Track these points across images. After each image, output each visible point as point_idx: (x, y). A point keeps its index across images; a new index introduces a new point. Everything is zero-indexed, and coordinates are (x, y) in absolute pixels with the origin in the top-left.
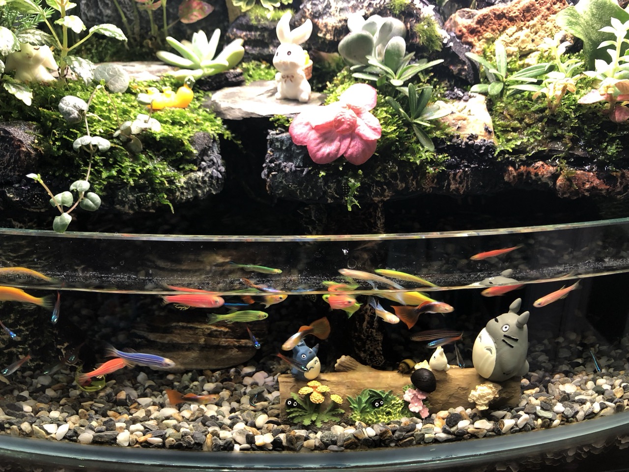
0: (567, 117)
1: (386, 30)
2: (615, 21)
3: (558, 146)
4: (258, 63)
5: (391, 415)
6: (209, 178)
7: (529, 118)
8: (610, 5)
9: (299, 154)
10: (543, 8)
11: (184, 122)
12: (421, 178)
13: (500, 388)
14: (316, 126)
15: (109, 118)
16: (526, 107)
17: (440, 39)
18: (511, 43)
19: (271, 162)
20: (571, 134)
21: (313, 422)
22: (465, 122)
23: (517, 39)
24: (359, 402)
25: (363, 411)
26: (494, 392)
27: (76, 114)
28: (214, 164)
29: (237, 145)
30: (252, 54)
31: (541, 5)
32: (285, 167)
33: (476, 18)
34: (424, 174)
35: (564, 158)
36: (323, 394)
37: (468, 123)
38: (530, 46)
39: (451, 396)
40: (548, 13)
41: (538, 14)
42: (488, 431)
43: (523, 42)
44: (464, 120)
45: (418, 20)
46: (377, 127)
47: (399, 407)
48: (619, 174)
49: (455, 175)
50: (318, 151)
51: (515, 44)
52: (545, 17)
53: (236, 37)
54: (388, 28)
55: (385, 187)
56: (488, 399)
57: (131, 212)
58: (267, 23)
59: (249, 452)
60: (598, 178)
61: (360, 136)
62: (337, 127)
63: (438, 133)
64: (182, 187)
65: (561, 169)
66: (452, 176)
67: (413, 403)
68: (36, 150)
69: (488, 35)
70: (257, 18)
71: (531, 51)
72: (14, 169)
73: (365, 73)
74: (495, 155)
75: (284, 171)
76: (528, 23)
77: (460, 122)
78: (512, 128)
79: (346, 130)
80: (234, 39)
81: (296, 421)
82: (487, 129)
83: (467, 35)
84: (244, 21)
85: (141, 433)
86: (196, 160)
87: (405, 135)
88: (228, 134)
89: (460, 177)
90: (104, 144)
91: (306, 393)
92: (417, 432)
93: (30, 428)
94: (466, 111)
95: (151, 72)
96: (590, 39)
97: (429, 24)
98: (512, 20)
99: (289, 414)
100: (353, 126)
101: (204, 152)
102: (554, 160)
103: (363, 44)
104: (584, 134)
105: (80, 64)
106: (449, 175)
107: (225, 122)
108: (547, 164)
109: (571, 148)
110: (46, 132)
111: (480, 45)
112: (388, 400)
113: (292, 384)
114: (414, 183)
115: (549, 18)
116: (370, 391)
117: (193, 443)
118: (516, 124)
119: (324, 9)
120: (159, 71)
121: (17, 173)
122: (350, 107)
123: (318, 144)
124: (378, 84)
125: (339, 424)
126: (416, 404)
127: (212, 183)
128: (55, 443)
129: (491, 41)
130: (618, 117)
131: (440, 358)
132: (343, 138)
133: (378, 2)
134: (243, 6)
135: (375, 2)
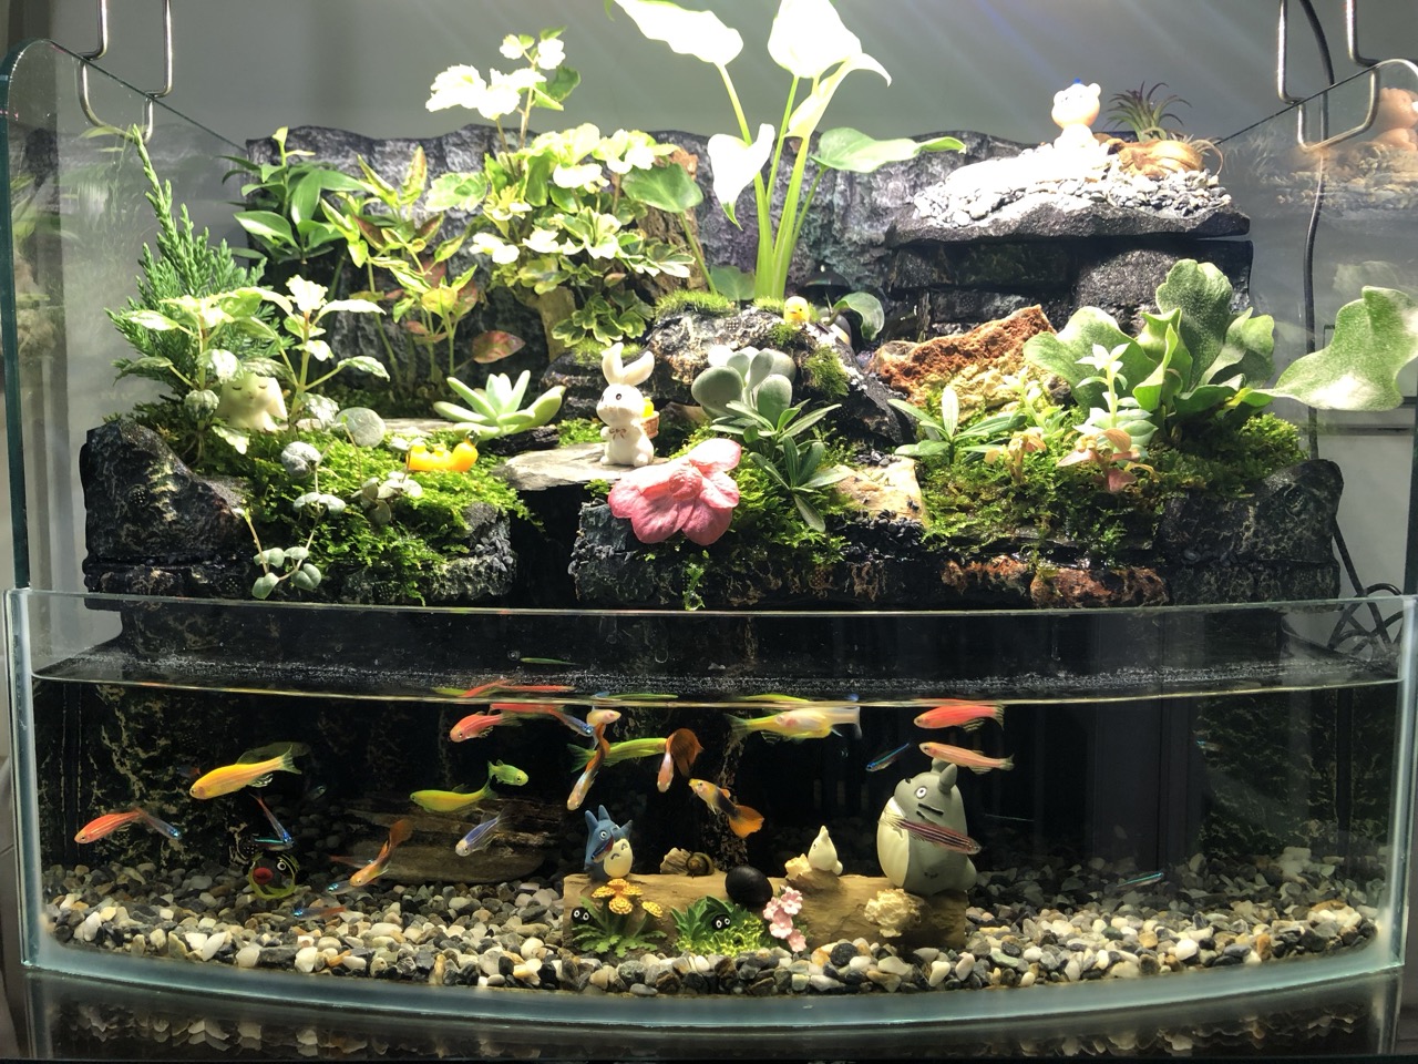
0: (1043, 490)
1: (762, 365)
2: (1096, 349)
3: (1033, 533)
5: (742, 944)
6: (486, 568)
7: (988, 492)
9: (621, 532)
10: (1018, 339)
11: (458, 489)
12: (806, 573)
13: (922, 902)
14: (648, 489)
15: (348, 476)
17: (846, 379)
18: (972, 389)
19: (582, 546)
20: (1049, 514)
22: (877, 494)
23: (980, 383)
24: (690, 920)
25: (696, 937)
26: (906, 903)
27: (303, 465)
28: (496, 549)
29: (535, 529)
30: (578, 408)
31: (1014, 334)
32: (600, 551)
33: (912, 351)
34: (811, 565)
35: (1039, 548)
37: (882, 496)
38: (1002, 394)
39: (845, 919)
41: (1010, 347)
42: (904, 978)
43: (990, 387)
44: (876, 490)
45: (812, 352)
46: (733, 492)
47: (755, 931)
48: (1125, 573)
50: (646, 524)
51: (977, 391)
53: (556, 383)
54: (765, 364)
55: (748, 582)
56: (898, 916)
59: (502, 989)
60: (1092, 579)
61: (706, 503)
62: (674, 490)
63: (834, 510)
64: (443, 576)
65: (1036, 567)
66: (855, 571)
67: (777, 923)
69: (933, 377)
70: (585, 356)
71: (1004, 402)
72: (207, 540)
73: (733, 426)
74: (924, 540)
75: (597, 558)
76: (995, 360)
77: (869, 493)
78: (958, 506)
79: (687, 494)
80: (551, 386)
81: (585, 948)
82: (910, 504)
83: (898, 376)
84: (567, 360)
85: (336, 951)
86: (468, 539)
87: (780, 507)
88: (523, 511)
89: (868, 573)
90: (337, 504)
91: (602, 895)
92: (779, 969)
93: (163, 939)
94: (883, 478)
95: (420, 428)
97: (827, 358)
98: (969, 355)
99: (576, 934)
100: (697, 489)
101: (483, 530)
102: (1024, 552)
103: (725, 385)
104: (1067, 513)
105: (319, 402)
106: (851, 570)
107: (522, 494)
108: (1014, 559)
109: (1050, 535)
110: (258, 490)
111: (920, 392)
112: (738, 919)
114: (796, 580)
116: (709, 899)
117: (413, 967)
118: (965, 500)
119: (680, 342)
120: (433, 427)
121: (209, 546)
122: (693, 465)
123: (647, 514)
124: (747, 440)
125: (656, 953)
126: (782, 925)
127: (490, 578)
128: (198, 968)
129: (938, 386)
130: (1115, 485)
131: (823, 846)
132: (683, 505)
133: (755, 329)
134: (567, 339)
135: (751, 330)
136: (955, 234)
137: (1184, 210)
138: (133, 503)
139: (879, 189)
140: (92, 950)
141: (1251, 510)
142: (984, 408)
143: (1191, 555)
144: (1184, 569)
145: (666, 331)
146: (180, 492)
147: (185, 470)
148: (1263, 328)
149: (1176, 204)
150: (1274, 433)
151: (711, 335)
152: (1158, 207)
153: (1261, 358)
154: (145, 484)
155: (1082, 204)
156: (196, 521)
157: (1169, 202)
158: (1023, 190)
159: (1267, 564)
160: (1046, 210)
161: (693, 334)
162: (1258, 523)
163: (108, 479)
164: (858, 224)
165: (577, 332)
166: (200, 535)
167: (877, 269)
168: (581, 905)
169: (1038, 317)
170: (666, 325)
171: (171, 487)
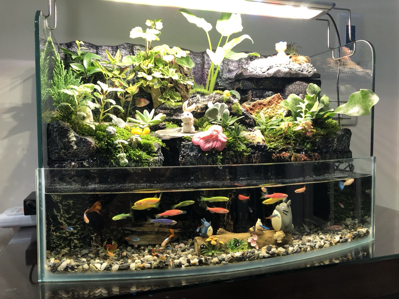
0: (291, 136)
1: (222, 107)
2: (300, 103)
4: (169, 122)
5: (244, 249)
6: (160, 160)
7: (277, 137)
8: (298, 99)
9: (196, 149)
10: (275, 101)
12: (242, 158)
13: (285, 234)
14: (203, 138)
15: (123, 135)
16: (275, 134)
17: (241, 110)
18: (266, 114)
19: (184, 153)
20: (293, 142)
21: (213, 254)
22: (255, 138)
23: (267, 112)
24: (230, 245)
25: (232, 249)
27: (113, 133)
28: (161, 155)
29: (167, 150)
30: (166, 119)
32: (191, 154)
33: (252, 104)
34: (243, 155)
35: (293, 150)
36: (216, 241)
37: (256, 138)
38: (272, 114)
39: (266, 241)
40: (277, 103)
41: (274, 103)
43: (270, 113)
44: (254, 137)
45: (233, 104)
46: (225, 137)
47: (246, 246)
48: (313, 155)
49: (254, 156)
50: (205, 146)
51: (267, 114)
52: (276, 105)
53: (160, 112)
54: (223, 106)
55: (230, 160)
56: (281, 237)
57: (133, 171)
58: (173, 107)
59: (189, 267)
60: (306, 156)
61: (220, 140)
62: (211, 137)
63: (246, 142)
64: (152, 162)
65: (292, 154)
66: (253, 157)
68: (96, 146)
69: (257, 110)
70: (168, 105)
71: (273, 116)
72: (86, 154)
74: (268, 149)
75: (191, 156)
76: (270, 107)
77: (253, 138)
78: (272, 141)
79: (215, 138)
80: (159, 113)
82: (263, 140)
83: (249, 110)
84: (163, 106)
86: (156, 152)
87: (234, 142)
88: (164, 145)
89: (256, 157)
90: (125, 142)
91: (209, 240)
94: (254, 134)
96: (293, 111)
97: (237, 105)
98: (264, 105)
100: (217, 137)
101: (158, 150)
102: (289, 151)
103: (215, 111)
104: (298, 141)
106: (252, 156)
107: (163, 141)
108: (287, 153)
109: (294, 147)
110: (99, 139)
111: (254, 114)
112: (242, 243)
113: (202, 240)
114: (240, 159)
115: (278, 105)
116: (234, 239)
118: (273, 139)
119: (197, 101)
121: (87, 156)
122: (215, 131)
123: (204, 144)
124: (222, 125)
126: (253, 243)
127: (161, 162)
128: (100, 273)
129: (258, 113)
130: (308, 134)
131: (259, 223)
132: (214, 141)
133: (217, 98)
134: (163, 101)
135: (216, 98)
136: (259, 76)
137: (308, 72)
138: (64, 144)
139: (230, 65)
140: (64, 273)
141: (336, 140)
142: (269, 118)
143: (324, 150)
144: (323, 154)
145: (193, 99)
146: (77, 141)
147: (77, 135)
148: (326, 99)
149: (306, 70)
150: (333, 123)
151: (205, 99)
152: (302, 71)
153: (327, 106)
154: (67, 138)
155: (287, 70)
156: (83, 149)
157: (304, 70)
158: (273, 66)
159: (340, 152)
160: (279, 71)
161: (200, 99)
162: (337, 142)
163: (56, 137)
164: (225, 74)
165: (165, 99)
166: (84, 153)
167: (230, 85)
168: (202, 244)
169: (279, 96)
170: (193, 97)
171: (74, 139)
